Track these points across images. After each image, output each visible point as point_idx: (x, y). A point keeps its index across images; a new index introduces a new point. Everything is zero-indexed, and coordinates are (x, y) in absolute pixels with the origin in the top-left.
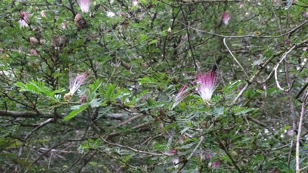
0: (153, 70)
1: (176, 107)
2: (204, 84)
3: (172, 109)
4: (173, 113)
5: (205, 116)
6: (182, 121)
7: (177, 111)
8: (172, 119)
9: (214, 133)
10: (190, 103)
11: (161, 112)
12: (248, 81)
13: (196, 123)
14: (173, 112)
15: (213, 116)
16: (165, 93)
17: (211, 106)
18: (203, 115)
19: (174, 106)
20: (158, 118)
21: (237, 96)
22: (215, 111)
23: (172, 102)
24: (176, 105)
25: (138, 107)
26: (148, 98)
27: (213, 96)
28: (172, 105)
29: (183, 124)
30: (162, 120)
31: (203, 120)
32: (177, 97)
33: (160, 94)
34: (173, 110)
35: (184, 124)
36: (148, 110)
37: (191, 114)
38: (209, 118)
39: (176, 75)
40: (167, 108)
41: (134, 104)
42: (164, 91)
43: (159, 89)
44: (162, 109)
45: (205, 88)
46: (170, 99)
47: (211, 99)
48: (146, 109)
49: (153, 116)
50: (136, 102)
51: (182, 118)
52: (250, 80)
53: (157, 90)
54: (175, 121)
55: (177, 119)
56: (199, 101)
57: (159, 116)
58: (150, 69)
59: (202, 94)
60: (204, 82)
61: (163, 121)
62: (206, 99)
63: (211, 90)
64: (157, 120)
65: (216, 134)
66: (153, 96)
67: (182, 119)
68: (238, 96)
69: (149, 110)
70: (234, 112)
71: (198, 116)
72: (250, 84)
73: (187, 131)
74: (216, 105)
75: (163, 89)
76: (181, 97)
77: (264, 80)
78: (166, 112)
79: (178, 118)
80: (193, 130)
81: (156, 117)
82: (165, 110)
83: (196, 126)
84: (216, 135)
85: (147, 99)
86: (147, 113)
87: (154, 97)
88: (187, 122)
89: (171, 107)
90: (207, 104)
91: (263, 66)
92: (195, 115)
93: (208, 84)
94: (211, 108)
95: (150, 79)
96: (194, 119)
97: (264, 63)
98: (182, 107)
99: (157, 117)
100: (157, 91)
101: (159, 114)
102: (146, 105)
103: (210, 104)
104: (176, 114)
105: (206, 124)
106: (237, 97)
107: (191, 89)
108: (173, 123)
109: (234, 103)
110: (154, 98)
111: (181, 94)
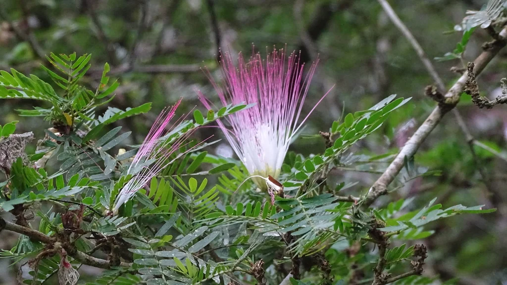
0: (36, 56)
1: (131, 201)
2: (255, 104)
3: (115, 209)
4: (121, 225)
5: (254, 242)
6: (159, 258)
7: (140, 220)
8: (116, 251)
10: (193, 183)
11: (68, 220)
12: (439, 97)
14: (122, 220)
15: (290, 238)
16: (86, 140)
17: (281, 194)
18: (246, 238)
19: (124, 196)
20: (58, 244)
21: (390, 162)
22: (300, 216)
23: (116, 179)
26: (12, 160)
27: (289, 162)
28: (117, 193)
29: (160, 271)
30: (73, 254)
31: (245, 254)
32: (136, 159)
33: (67, 146)
34: (122, 212)
35: (166, 273)
36: (13, 212)
38: (271, 250)
39: (133, 80)
40: (94, 206)
42: (81, 133)
43: (60, 126)
44: (73, 208)
45: (258, 124)
46: (110, 168)
47: (283, 170)
48: (7, 207)
49: (35, 239)
51: (160, 249)
52: (446, 92)
53: (51, 129)
54: (130, 258)
55: (139, 251)
56: (231, 178)
57: (60, 236)
58: (23, 53)
59: (246, 148)
60: (255, 99)
61: (79, 260)
62: (263, 169)
63: (282, 131)
64: (52, 254)
66: (37, 152)
67: (159, 254)
68: (397, 160)
69: (18, 209)
70: (379, 221)
71: (226, 242)
72: (446, 108)
74: (301, 192)
75: (79, 125)
76: (153, 160)
78: (89, 221)
79: (142, 248)
81: (46, 241)
82: (86, 212)
83: (217, 280)
85: (9, 166)
86: (10, 221)
87: (41, 156)
88: (182, 266)
89: (113, 202)
90: (265, 189)
91: (503, 33)
92: (215, 234)
93: (268, 107)
94: (281, 202)
95: (23, 80)
96: (210, 253)
98: (157, 204)
99: (50, 243)
100: (52, 134)
101: (60, 227)
103: (278, 188)
104: (133, 229)
105: (260, 274)
107: (196, 125)
108: (121, 269)
109: (382, 189)
110: (38, 164)
111: (156, 147)
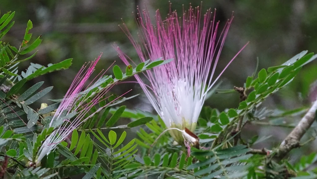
1: (53, 153)
2: (172, 60)
3: (38, 161)
4: (43, 175)
7: (61, 171)
10: (112, 135)
14: (44, 171)
17: (197, 146)
19: (46, 148)
21: (302, 116)
22: (215, 167)
27: (205, 116)
28: (39, 145)
32: (57, 113)
34: (44, 163)
40: (18, 158)
42: (5, 88)
45: (175, 80)
46: (32, 122)
56: (149, 132)
60: (172, 55)
62: (180, 122)
63: (198, 86)
68: (309, 114)
74: (217, 144)
75: (3, 81)
76: (74, 113)
78: (13, 172)
82: (10, 164)
89: (36, 153)
90: (182, 142)
94: (197, 154)
98: (78, 156)
103: (194, 140)
106: (304, 120)
107: (116, 80)
109: (294, 142)
111: (77, 101)
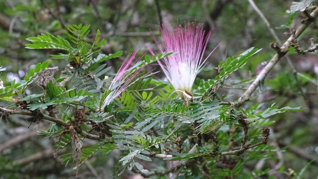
0: (63, 27)
1: (111, 104)
2: (178, 52)
3: (102, 108)
4: (105, 117)
5: (177, 126)
6: (126, 135)
7: (116, 114)
8: (103, 131)
9: (200, 167)
10: (145, 94)
11: (77, 114)
12: (277, 49)
13: (158, 140)
14: (106, 114)
15: (196, 124)
16: (87, 71)
17: (192, 100)
18: (173, 124)
19: (107, 101)
20: (71, 127)
21: (251, 83)
22: (202, 112)
23: (103, 92)
24: (111, 100)
25: (25, 102)
26: (47, 81)
28: (103, 100)
29: (126, 142)
30: (79, 132)
31: (172, 132)
32: (114, 81)
33: (77, 74)
34: (106, 110)
35: (130, 142)
36: (47, 109)
37: (147, 120)
38: (187, 131)
40: (91, 106)
41: (16, 94)
42: (84, 67)
43: (73, 64)
44: (80, 107)
45: (180, 63)
46: (100, 86)
48: (44, 107)
49: (59, 124)
50: (19, 89)
51: (127, 130)
52: (281, 46)
53: (68, 65)
54: (110, 135)
55: (115, 131)
56: (165, 92)
57: (73, 123)
59: (173, 75)
61: (83, 135)
62: (182, 87)
63: (193, 67)
64: (68, 132)
65: (205, 169)
66: (61, 77)
67: (126, 132)
68: (255, 83)
69: (50, 108)
70: (244, 115)
71: (162, 126)
72: (281, 54)
73: (136, 159)
74: (203, 99)
75: (83, 63)
76: (123, 82)
77: (312, 44)
79: (117, 129)
80: (151, 156)
81: (65, 125)
82: (87, 110)
83: (157, 146)
84: (203, 172)
85: (45, 85)
86: (46, 115)
87: (62, 80)
88: (138, 139)
89: (101, 104)
90: (183, 98)
91: (312, 14)
92: (156, 122)
93: (186, 54)
94: (192, 105)
95: (53, 39)
96: (154, 132)
97: (314, 9)
98: (125, 105)
99: (67, 127)
100: (69, 68)
101: (73, 118)
102: (43, 97)
103: (190, 97)
104: (112, 119)
105: (180, 144)
106: (252, 86)
107: (147, 63)
109: (247, 98)
110: (61, 84)
111: (124, 75)
